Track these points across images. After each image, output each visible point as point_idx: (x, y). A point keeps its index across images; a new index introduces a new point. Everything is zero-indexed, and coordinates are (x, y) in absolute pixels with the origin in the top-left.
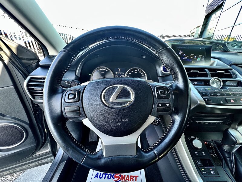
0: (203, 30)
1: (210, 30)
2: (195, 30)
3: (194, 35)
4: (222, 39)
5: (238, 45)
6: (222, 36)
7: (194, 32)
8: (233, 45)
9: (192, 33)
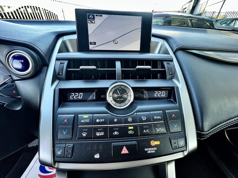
0: (194, 5)
1: (201, 5)
2: (187, 6)
3: (186, 11)
4: (213, 16)
5: (227, 23)
6: (213, 13)
7: (186, 8)
8: (222, 23)
9: (184, 9)
